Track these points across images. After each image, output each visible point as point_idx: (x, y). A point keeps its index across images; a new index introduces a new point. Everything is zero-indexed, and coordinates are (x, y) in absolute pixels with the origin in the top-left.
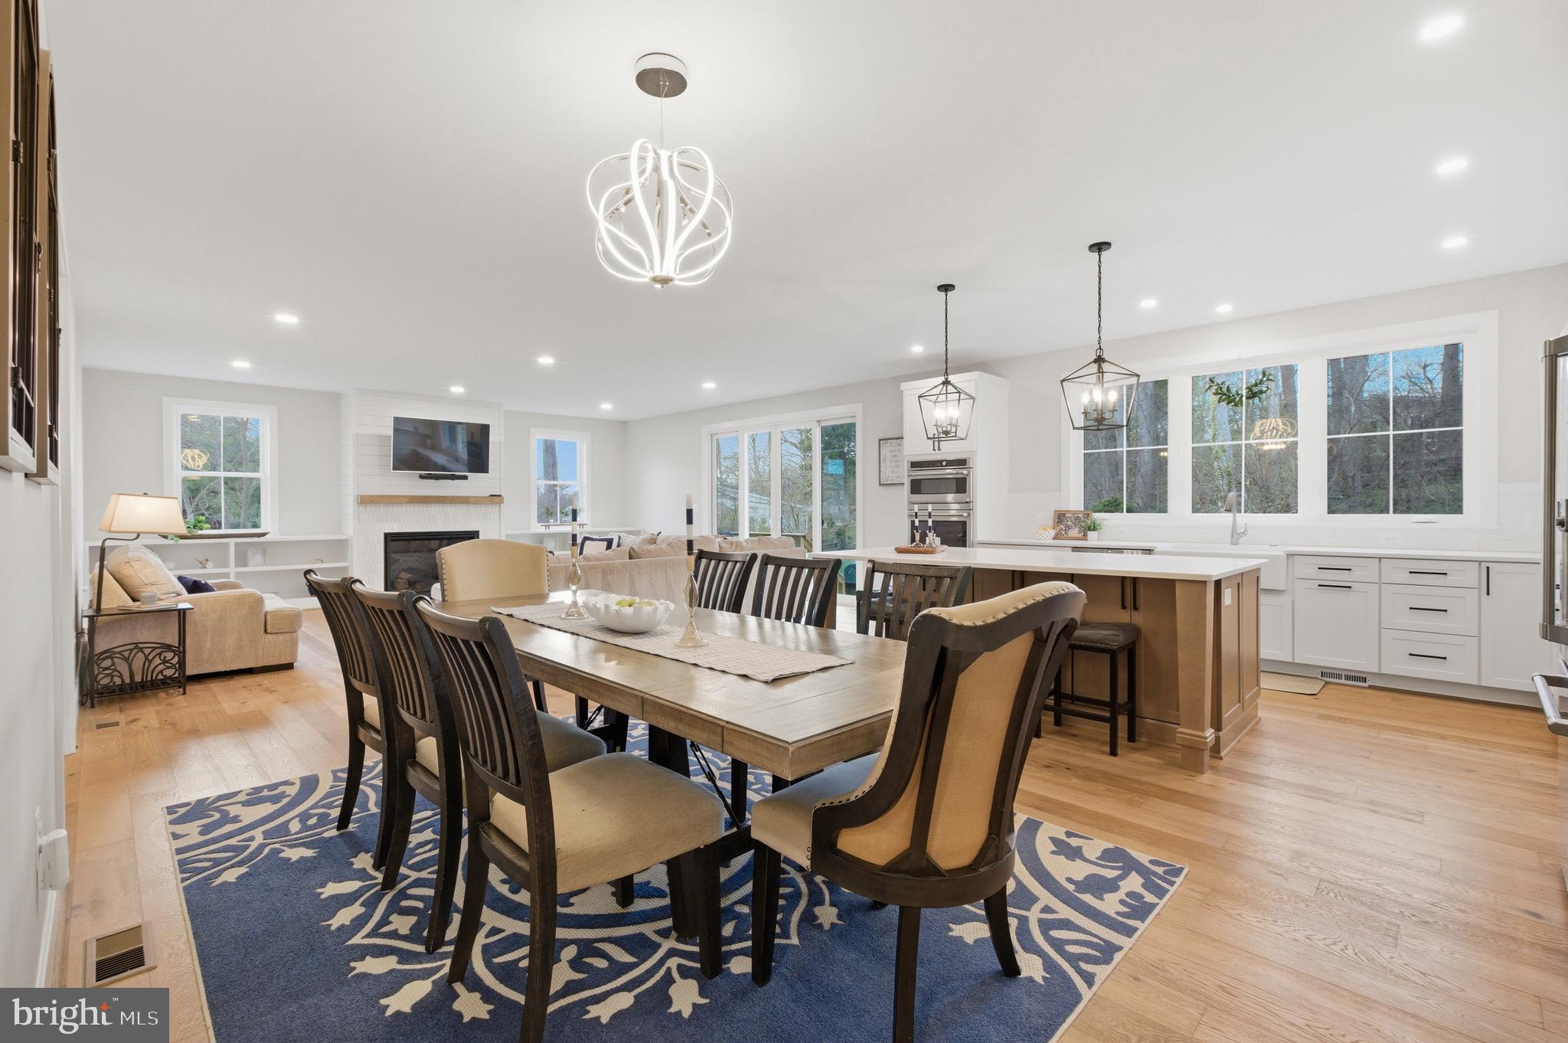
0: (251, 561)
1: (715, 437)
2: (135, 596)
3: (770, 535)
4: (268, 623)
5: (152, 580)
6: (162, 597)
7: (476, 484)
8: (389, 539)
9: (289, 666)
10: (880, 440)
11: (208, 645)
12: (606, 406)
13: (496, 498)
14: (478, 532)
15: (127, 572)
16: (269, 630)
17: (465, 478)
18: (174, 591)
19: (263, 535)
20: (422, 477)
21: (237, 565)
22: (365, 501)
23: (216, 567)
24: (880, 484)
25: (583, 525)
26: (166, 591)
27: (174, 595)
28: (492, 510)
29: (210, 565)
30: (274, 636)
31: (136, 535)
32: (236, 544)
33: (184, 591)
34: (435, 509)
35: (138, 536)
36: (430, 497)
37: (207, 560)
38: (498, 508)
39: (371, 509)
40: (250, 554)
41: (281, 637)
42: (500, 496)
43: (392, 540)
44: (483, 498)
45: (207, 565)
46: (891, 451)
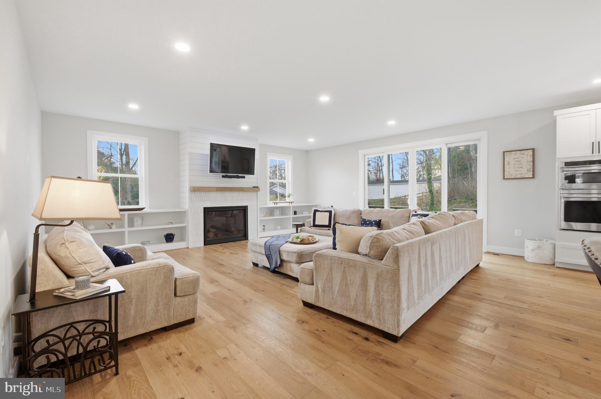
0: (135, 224)
1: (367, 157)
2: (70, 274)
3: (408, 208)
4: (178, 289)
5: (85, 259)
6: (93, 274)
7: (248, 181)
8: (206, 210)
9: (191, 321)
10: (504, 152)
11: (132, 312)
12: (311, 140)
13: (256, 189)
14: (247, 206)
15: (61, 253)
16: (178, 294)
17: (244, 177)
18: (103, 266)
19: (142, 209)
20: (223, 177)
21: (129, 227)
22: (195, 190)
23: (117, 228)
24: (504, 179)
25: (292, 203)
26: (98, 268)
27: (104, 270)
28: (253, 195)
29: (114, 226)
30: (181, 298)
31: (69, 222)
32: (128, 214)
33: (111, 264)
34: (228, 194)
35: (72, 222)
36: (226, 188)
37: (112, 224)
38: (256, 194)
39: (198, 194)
40: (135, 220)
41: (186, 299)
42: (258, 187)
43: (207, 211)
44: (250, 188)
45: (112, 227)
46: (514, 159)
